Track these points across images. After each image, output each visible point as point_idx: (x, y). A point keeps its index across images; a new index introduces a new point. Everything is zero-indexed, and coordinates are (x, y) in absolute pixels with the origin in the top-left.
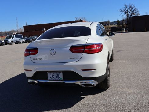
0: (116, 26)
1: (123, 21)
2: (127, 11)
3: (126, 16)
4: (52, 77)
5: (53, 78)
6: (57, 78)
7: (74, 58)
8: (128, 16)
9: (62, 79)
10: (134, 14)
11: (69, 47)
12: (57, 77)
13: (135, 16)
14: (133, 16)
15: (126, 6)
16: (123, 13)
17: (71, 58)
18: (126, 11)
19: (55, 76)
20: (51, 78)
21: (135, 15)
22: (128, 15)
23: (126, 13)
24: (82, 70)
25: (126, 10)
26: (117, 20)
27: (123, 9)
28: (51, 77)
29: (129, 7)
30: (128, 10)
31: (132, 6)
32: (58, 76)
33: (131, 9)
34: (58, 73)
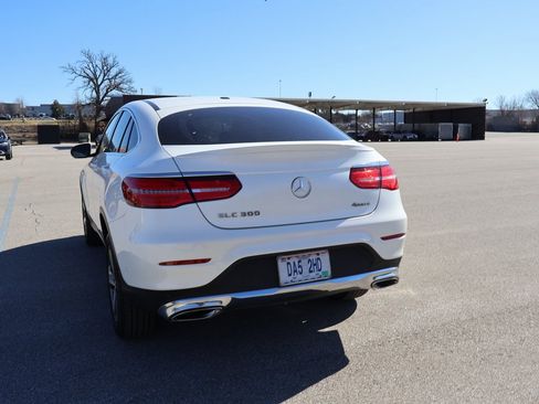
0: (53, 121)
1: (78, 107)
3: (89, 90)
4: (295, 271)
5: (299, 277)
6: (313, 275)
7: (362, 205)
8: (98, 93)
9: (330, 273)
10: (117, 87)
12: (311, 272)
13: (120, 93)
14: (115, 93)
15: (90, 57)
16: (80, 81)
17: (354, 205)
20: (291, 278)
21: (121, 90)
22: (97, 88)
23: (91, 79)
24: (383, 239)
25: (88, 72)
26: (52, 103)
27: (78, 67)
28: (290, 275)
29: (99, 63)
30: (98, 73)
31: (110, 61)
32: (315, 265)
33: (106, 68)
34: (313, 257)
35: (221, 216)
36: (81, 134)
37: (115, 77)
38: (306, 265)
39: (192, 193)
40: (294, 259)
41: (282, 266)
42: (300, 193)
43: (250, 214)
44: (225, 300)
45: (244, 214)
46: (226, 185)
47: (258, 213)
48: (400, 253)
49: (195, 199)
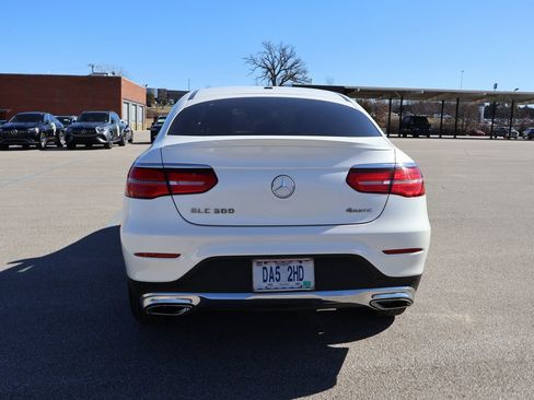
2: (273, 65)
4: (272, 277)
5: (275, 284)
6: (292, 284)
7: (360, 211)
9: (313, 284)
11: (343, 170)
12: (290, 280)
15: (269, 49)
17: (349, 210)
18: (270, 66)
22: (274, 78)
23: (269, 70)
24: (385, 252)
25: (267, 62)
27: (259, 58)
28: (265, 281)
29: (277, 54)
30: (276, 64)
31: (288, 52)
32: (296, 273)
33: (284, 58)
34: (295, 264)
35: (193, 211)
37: (290, 68)
38: (284, 273)
39: (169, 185)
40: (272, 264)
41: (257, 271)
42: (282, 192)
43: (224, 211)
44: (195, 299)
45: (217, 211)
46: (204, 178)
47: (231, 211)
49: (171, 191)
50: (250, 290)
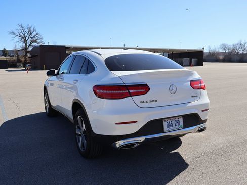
0: (4, 58)
1: (16, 51)
2: (24, 35)
3: (22, 43)
4: (170, 126)
5: (171, 128)
7: (195, 96)
8: (26, 44)
9: (183, 126)
10: (35, 41)
11: (189, 81)
12: (176, 126)
13: (37, 44)
14: (34, 44)
15: (22, 27)
16: (17, 39)
17: (192, 96)
18: (23, 36)
19: (174, 124)
21: (37, 43)
22: (25, 42)
23: (23, 38)
24: (202, 111)
25: (21, 34)
26: (3, 49)
27: (16, 32)
28: (168, 128)
29: (27, 31)
30: (26, 35)
31: (32, 29)
32: (177, 123)
33: (30, 33)
34: (177, 119)
35: (141, 102)
36: (18, 64)
37: (34, 37)
39: (129, 92)
40: (169, 121)
41: (165, 124)
42: (173, 92)
43: (153, 101)
44: (142, 139)
45: (151, 101)
46: (143, 89)
47: (156, 101)
48: (207, 118)
49: (131, 95)
50: (163, 132)
